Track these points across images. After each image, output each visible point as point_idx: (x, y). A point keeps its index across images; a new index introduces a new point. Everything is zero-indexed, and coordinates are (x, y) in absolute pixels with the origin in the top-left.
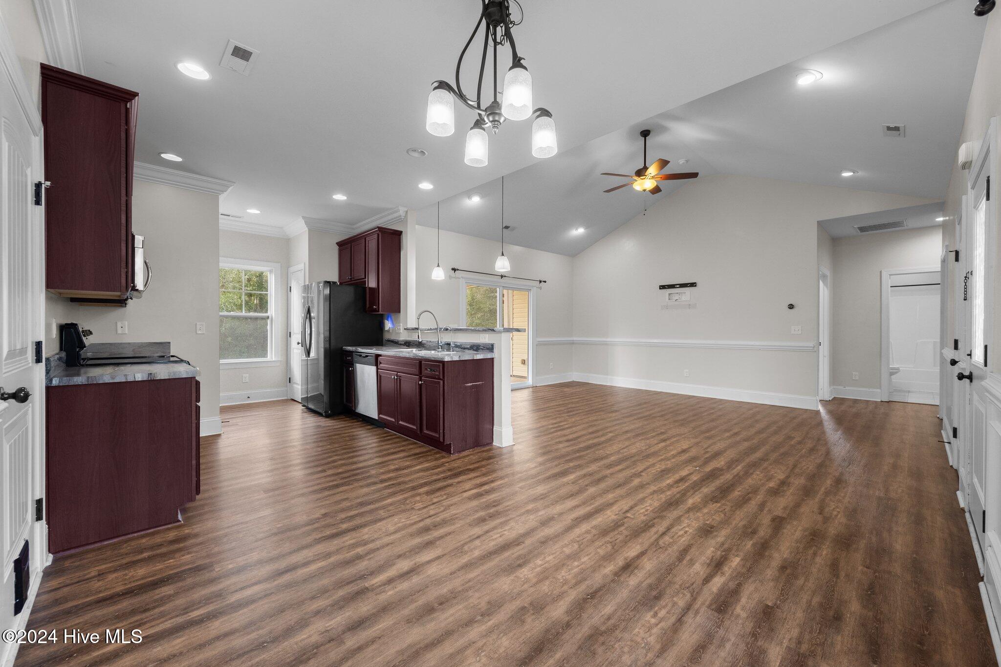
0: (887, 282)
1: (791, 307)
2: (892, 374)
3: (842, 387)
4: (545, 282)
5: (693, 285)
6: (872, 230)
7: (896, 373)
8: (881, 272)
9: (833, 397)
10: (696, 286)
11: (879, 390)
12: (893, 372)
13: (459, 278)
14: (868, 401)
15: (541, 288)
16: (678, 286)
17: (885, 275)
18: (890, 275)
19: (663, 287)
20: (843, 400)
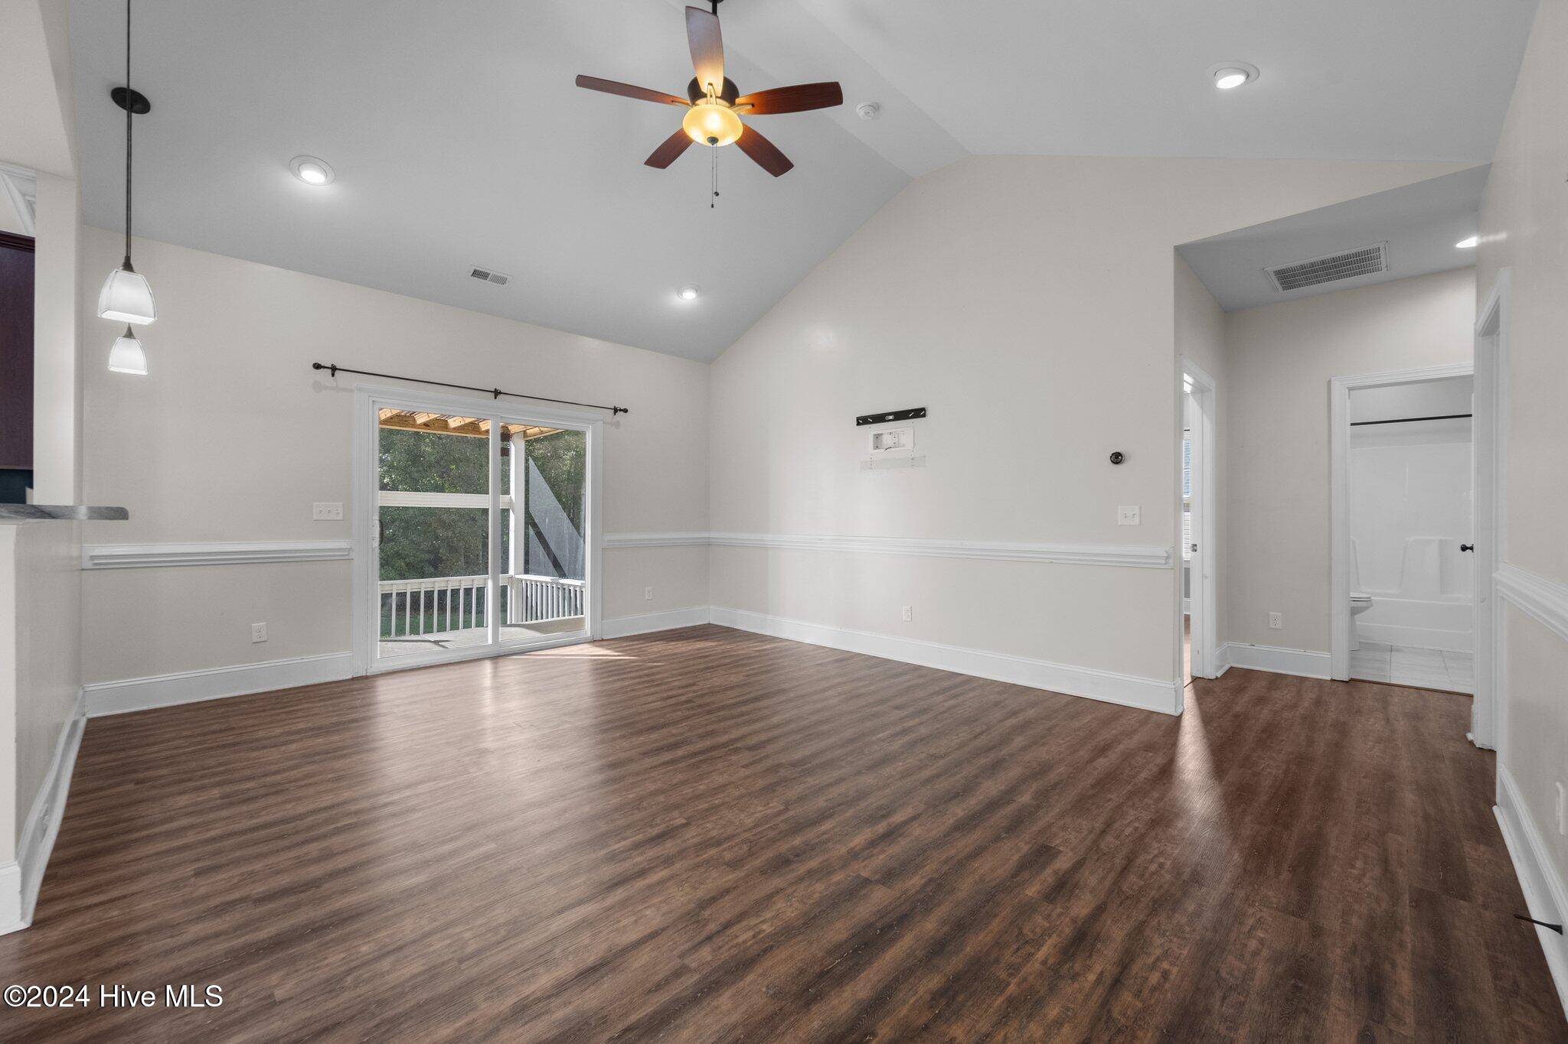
0: (1344, 410)
1: (1117, 458)
2: (1354, 611)
3: (1246, 645)
4: (626, 411)
5: (919, 413)
6: (1310, 282)
7: (1367, 608)
8: (1330, 381)
9: (1227, 667)
10: (924, 416)
11: (1327, 655)
12: (1357, 608)
13: (351, 391)
14: (1303, 679)
15: (617, 425)
16: (891, 417)
17: (1338, 389)
18: (1350, 389)
19: (863, 421)
20: (1248, 675)
